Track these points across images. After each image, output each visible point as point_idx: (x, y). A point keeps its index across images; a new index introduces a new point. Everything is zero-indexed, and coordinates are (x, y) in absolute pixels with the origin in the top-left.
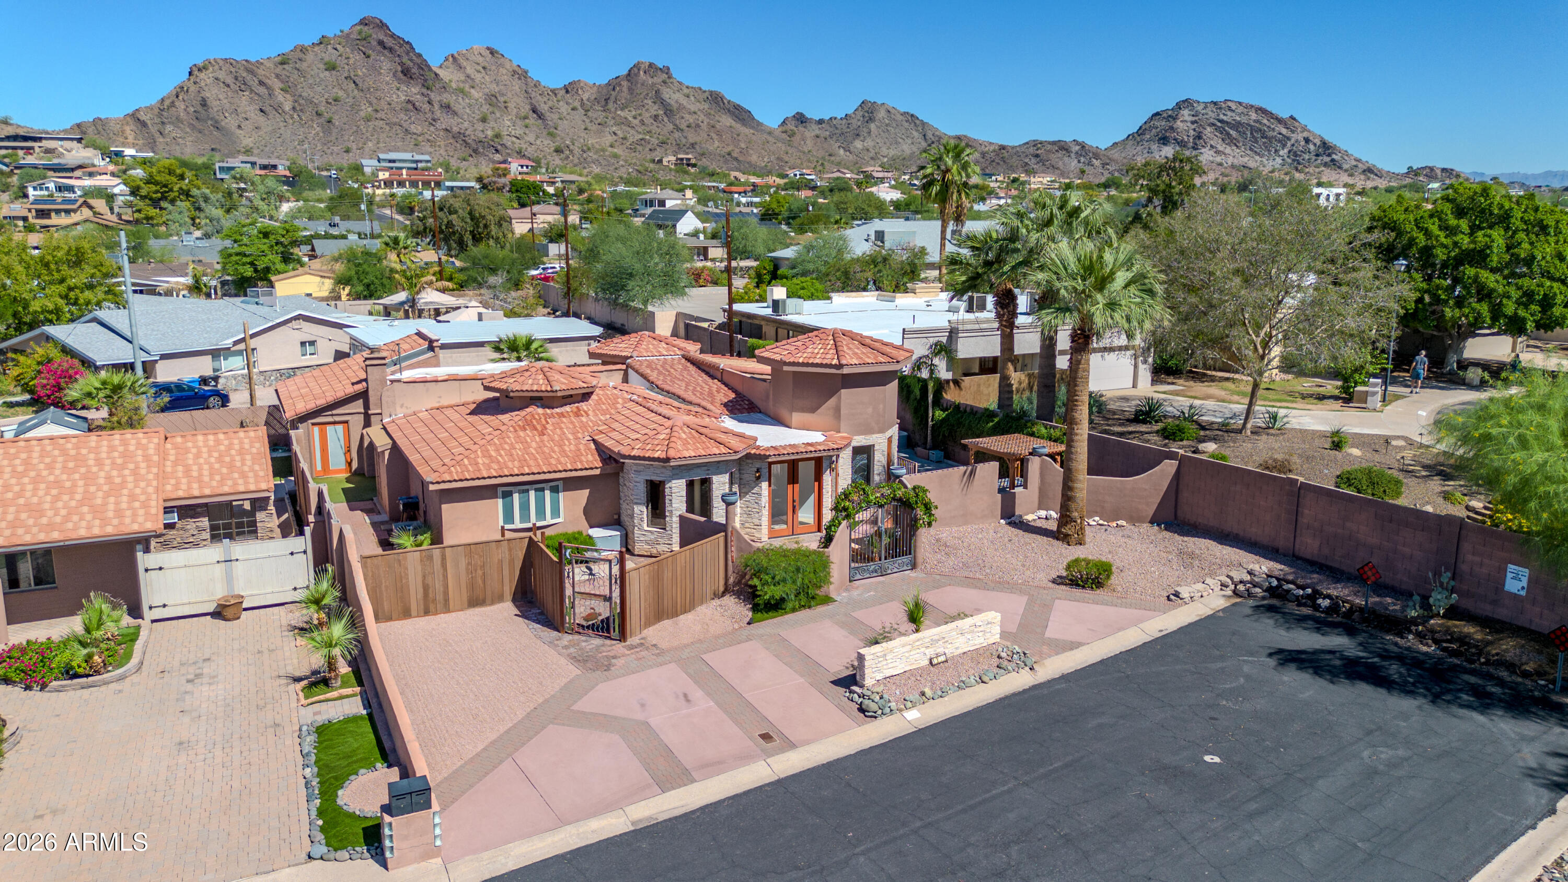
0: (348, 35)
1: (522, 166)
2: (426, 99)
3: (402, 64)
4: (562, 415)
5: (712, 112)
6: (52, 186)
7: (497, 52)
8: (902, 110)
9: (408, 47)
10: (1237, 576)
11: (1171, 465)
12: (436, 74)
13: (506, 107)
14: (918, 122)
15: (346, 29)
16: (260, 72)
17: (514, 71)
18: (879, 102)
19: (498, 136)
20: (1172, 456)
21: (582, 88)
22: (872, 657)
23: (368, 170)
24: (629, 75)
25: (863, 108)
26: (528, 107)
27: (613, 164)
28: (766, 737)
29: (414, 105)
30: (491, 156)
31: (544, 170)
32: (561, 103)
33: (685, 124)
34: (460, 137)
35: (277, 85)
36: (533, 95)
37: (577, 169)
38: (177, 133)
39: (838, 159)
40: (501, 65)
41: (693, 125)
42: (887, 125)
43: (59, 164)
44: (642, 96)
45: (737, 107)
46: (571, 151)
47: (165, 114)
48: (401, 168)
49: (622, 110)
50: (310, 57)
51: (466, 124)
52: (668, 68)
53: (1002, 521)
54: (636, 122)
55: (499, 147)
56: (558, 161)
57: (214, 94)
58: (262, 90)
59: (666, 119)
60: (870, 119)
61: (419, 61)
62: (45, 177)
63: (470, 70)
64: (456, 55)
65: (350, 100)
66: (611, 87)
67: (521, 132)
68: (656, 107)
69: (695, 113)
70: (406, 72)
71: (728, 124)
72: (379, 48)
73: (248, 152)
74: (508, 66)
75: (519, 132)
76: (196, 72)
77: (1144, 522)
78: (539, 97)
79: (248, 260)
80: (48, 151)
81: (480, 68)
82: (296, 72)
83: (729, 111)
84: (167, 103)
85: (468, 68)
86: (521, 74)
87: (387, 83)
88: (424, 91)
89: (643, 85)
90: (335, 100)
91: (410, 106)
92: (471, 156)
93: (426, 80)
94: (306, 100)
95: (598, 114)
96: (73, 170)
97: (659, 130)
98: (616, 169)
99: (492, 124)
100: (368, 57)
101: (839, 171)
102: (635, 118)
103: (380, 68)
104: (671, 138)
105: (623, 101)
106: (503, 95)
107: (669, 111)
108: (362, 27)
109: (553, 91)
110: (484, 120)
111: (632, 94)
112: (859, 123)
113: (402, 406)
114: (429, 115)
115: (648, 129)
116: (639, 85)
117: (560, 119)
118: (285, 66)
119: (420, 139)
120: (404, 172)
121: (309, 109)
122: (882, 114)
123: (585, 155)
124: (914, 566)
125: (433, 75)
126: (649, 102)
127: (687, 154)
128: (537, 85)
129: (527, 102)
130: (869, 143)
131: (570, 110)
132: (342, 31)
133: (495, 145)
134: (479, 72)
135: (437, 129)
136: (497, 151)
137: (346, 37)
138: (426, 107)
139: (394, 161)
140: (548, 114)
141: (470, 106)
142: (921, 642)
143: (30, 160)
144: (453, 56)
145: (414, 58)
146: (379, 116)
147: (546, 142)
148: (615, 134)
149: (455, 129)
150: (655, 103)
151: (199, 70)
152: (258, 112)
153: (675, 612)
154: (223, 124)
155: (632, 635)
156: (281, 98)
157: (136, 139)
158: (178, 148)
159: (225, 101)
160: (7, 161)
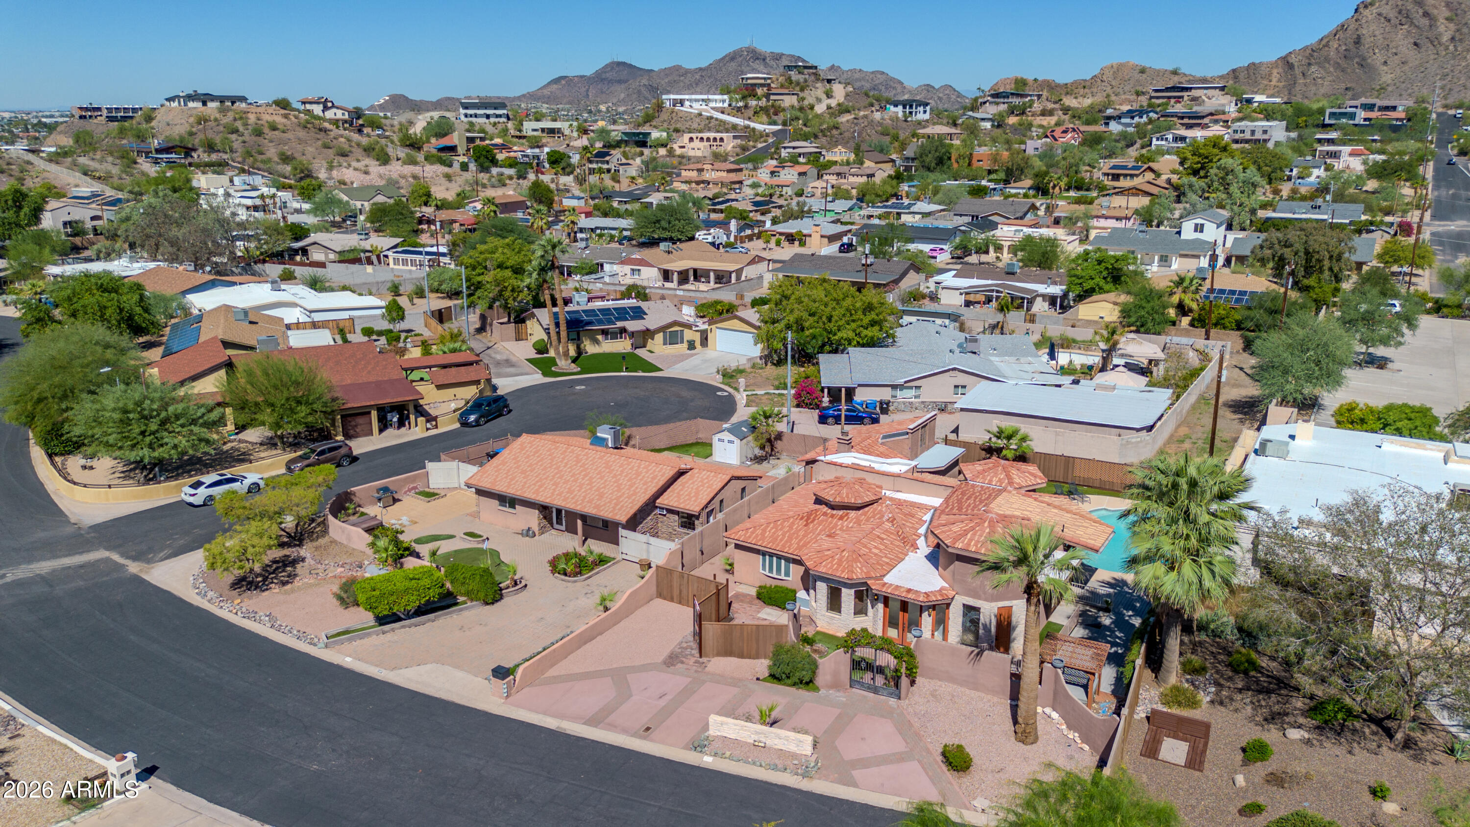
6: (1170, 137)
11: (1115, 719)
22: (713, 721)
28: (648, 729)
43: (1196, 112)
47: (1315, 54)
53: (1009, 701)
57: (1372, 30)
58: (1425, 22)
73: (1378, 92)
76: (1361, 10)
77: (1098, 755)
80: (1194, 99)
84: (1324, 42)
96: (1203, 117)
124: (899, 698)
142: (747, 728)
143: (1177, 109)
151: (1366, 7)
152: (1411, 46)
153: (741, 656)
154: (1369, 61)
155: (706, 656)
156: (1442, 28)
157: (1279, 81)
158: (1314, 88)
159: (1380, 37)
160: (1158, 109)
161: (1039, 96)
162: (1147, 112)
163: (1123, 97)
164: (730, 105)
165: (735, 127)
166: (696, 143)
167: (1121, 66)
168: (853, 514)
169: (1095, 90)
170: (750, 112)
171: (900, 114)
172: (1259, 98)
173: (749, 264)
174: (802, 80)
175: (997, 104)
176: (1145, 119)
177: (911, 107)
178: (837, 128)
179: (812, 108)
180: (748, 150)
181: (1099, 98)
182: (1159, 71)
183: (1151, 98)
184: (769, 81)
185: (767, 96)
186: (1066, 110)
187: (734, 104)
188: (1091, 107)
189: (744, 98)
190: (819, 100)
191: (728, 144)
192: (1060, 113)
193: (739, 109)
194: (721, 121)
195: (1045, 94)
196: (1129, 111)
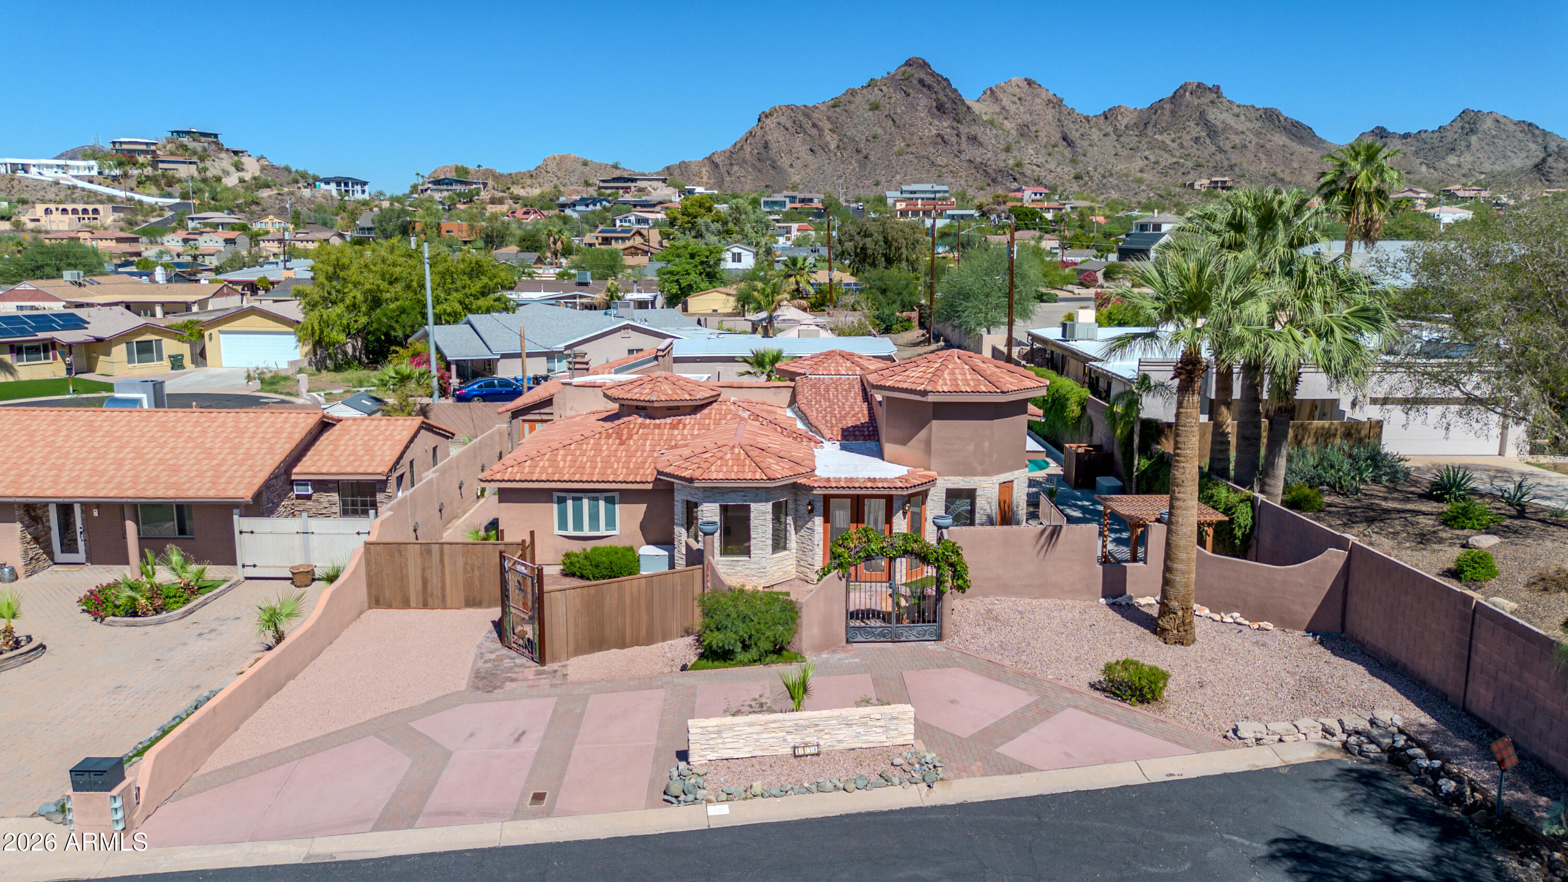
0: (893, 76)
1: (1036, 194)
2: (955, 132)
3: (937, 100)
4: (658, 427)
5: (1264, 131)
6: (633, 218)
7: (1034, 83)
8: (1517, 119)
9: (945, 84)
10: (1352, 722)
11: (1338, 555)
12: (968, 108)
13: (1036, 136)
14: (1537, 132)
15: (893, 71)
16: (815, 115)
17: (1049, 101)
18: (1485, 110)
19: (1019, 165)
20: (1340, 543)
21: (1121, 114)
22: (699, 731)
23: (890, 201)
24: (1173, 97)
25: (1463, 119)
26: (1059, 135)
27: (1134, 189)
28: (538, 797)
29: (943, 138)
30: (1008, 184)
31: (1057, 197)
32: (1093, 130)
33: (1230, 145)
34: (981, 168)
35: (826, 125)
36: (1066, 122)
37: (1093, 195)
38: (742, 173)
39: (1417, 177)
40: (1038, 96)
41: (1239, 146)
42: (1493, 137)
43: (646, 201)
44: (1184, 118)
45: (1296, 125)
46: (1091, 177)
47: (734, 156)
48: (917, 199)
49: (1161, 133)
50: (858, 99)
51: (989, 155)
52: (1218, 87)
53: (1102, 600)
54: (1175, 145)
55: (1018, 176)
56: (1075, 188)
57: (775, 137)
58: (814, 132)
59: (1208, 141)
60: (1472, 130)
61: (953, 96)
62: (630, 211)
63: (1006, 102)
64: (994, 88)
65: (888, 137)
66: (1153, 111)
67: (1043, 160)
68: (1199, 129)
69: (1243, 133)
70: (940, 108)
71: (1281, 143)
72: (919, 86)
73: (794, 187)
74: (1044, 96)
75: (1041, 160)
76: (763, 119)
77: (1298, 629)
78: (1071, 125)
79: (676, 278)
80: (641, 190)
81: (1016, 99)
82: (845, 113)
83: (1285, 128)
84: (738, 146)
85: (1004, 100)
86: (1056, 103)
87: (922, 119)
88: (955, 124)
89: (1187, 106)
90: (874, 138)
91: (939, 140)
92: (989, 185)
93: (957, 114)
94: (849, 138)
95: (1131, 139)
96: (654, 205)
97: (1200, 153)
98: (1136, 194)
99: (1016, 153)
100: (908, 95)
101: (1411, 190)
102: (1173, 141)
103: (918, 105)
104: (1212, 161)
105: (1164, 125)
106: (1035, 124)
107: (1212, 132)
108: (906, 68)
109: (1087, 119)
110: (1008, 150)
111: (1174, 117)
112: (1456, 136)
113: (572, 409)
114: (956, 147)
115: (1186, 153)
116: (1183, 107)
117: (1091, 145)
118: (836, 109)
119: (944, 170)
120: (920, 202)
121: (851, 147)
122: (1488, 124)
123: (1104, 181)
124: (940, 637)
125: (965, 109)
126: (1192, 124)
127: (1224, 176)
128: (1071, 112)
129: (1059, 130)
130: (1467, 159)
131: (1101, 136)
132: (888, 73)
133: (1015, 175)
134: (1014, 103)
135: (961, 161)
136: (1015, 179)
137: (891, 78)
138: (954, 139)
139: (915, 192)
140: (1079, 141)
141: (996, 136)
142: (779, 725)
143: (627, 197)
144: (991, 89)
145: (950, 94)
146: (910, 150)
147: (1066, 169)
148: (1146, 158)
149: (978, 160)
150: (1197, 124)
151: (766, 117)
152: (808, 152)
153: (622, 644)
154: (779, 163)
155: (554, 660)
156: (828, 138)
157: (709, 178)
158: (739, 185)
159: (783, 143)
160: (610, 198)
161: (485, 185)
162: (600, 201)
163: (571, 188)
164: (100, 173)
165: (111, 199)
166: (56, 216)
167: (562, 159)
168: (687, 419)
169: (541, 181)
170: (133, 183)
171: (334, 193)
172: (699, 190)
173: (215, 295)
174: (199, 149)
175: (441, 191)
176: (598, 207)
177: (346, 185)
178: (257, 204)
179: (219, 179)
180: (137, 224)
181: (548, 188)
182: (600, 164)
183: (600, 188)
184: (153, 148)
185: (155, 163)
186: (516, 199)
187: (107, 172)
188: (542, 196)
189: (120, 164)
190: (227, 173)
191: (106, 216)
192: (511, 202)
193: (115, 178)
194: (90, 191)
195: (490, 183)
196: (582, 199)
